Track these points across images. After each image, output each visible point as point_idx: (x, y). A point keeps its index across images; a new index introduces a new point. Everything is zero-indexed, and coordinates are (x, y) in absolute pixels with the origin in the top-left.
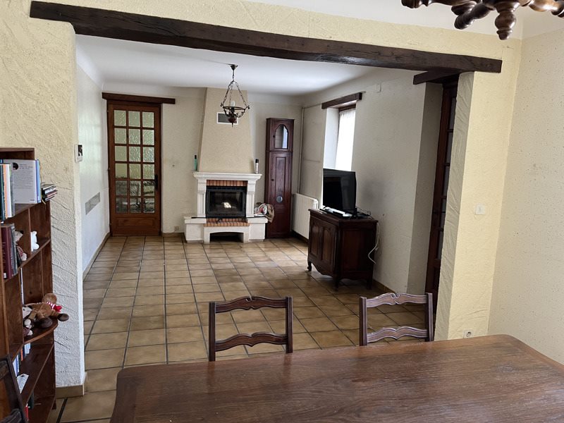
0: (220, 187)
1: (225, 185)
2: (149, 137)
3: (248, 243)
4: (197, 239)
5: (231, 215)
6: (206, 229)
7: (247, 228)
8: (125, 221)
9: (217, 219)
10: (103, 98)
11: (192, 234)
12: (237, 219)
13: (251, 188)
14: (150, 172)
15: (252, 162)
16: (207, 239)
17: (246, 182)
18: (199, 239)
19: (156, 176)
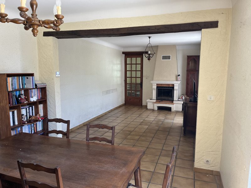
0: (162, 87)
1: (164, 86)
2: (139, 67)
3: (173, 112)
4: (151, 108)
5: (167, 99)
6: (155, 104)
7: (173, 105)
8: (130, 99)
9: (160, 101)
10: (123, 54)
11: (150, 106)
12: (170, 101)
13: (176, 88)
14: (139, 81)
15: (177, 76)
16: (156, 108)
17: (173, 85)
18: (152, 108)
19: (141, 82)
